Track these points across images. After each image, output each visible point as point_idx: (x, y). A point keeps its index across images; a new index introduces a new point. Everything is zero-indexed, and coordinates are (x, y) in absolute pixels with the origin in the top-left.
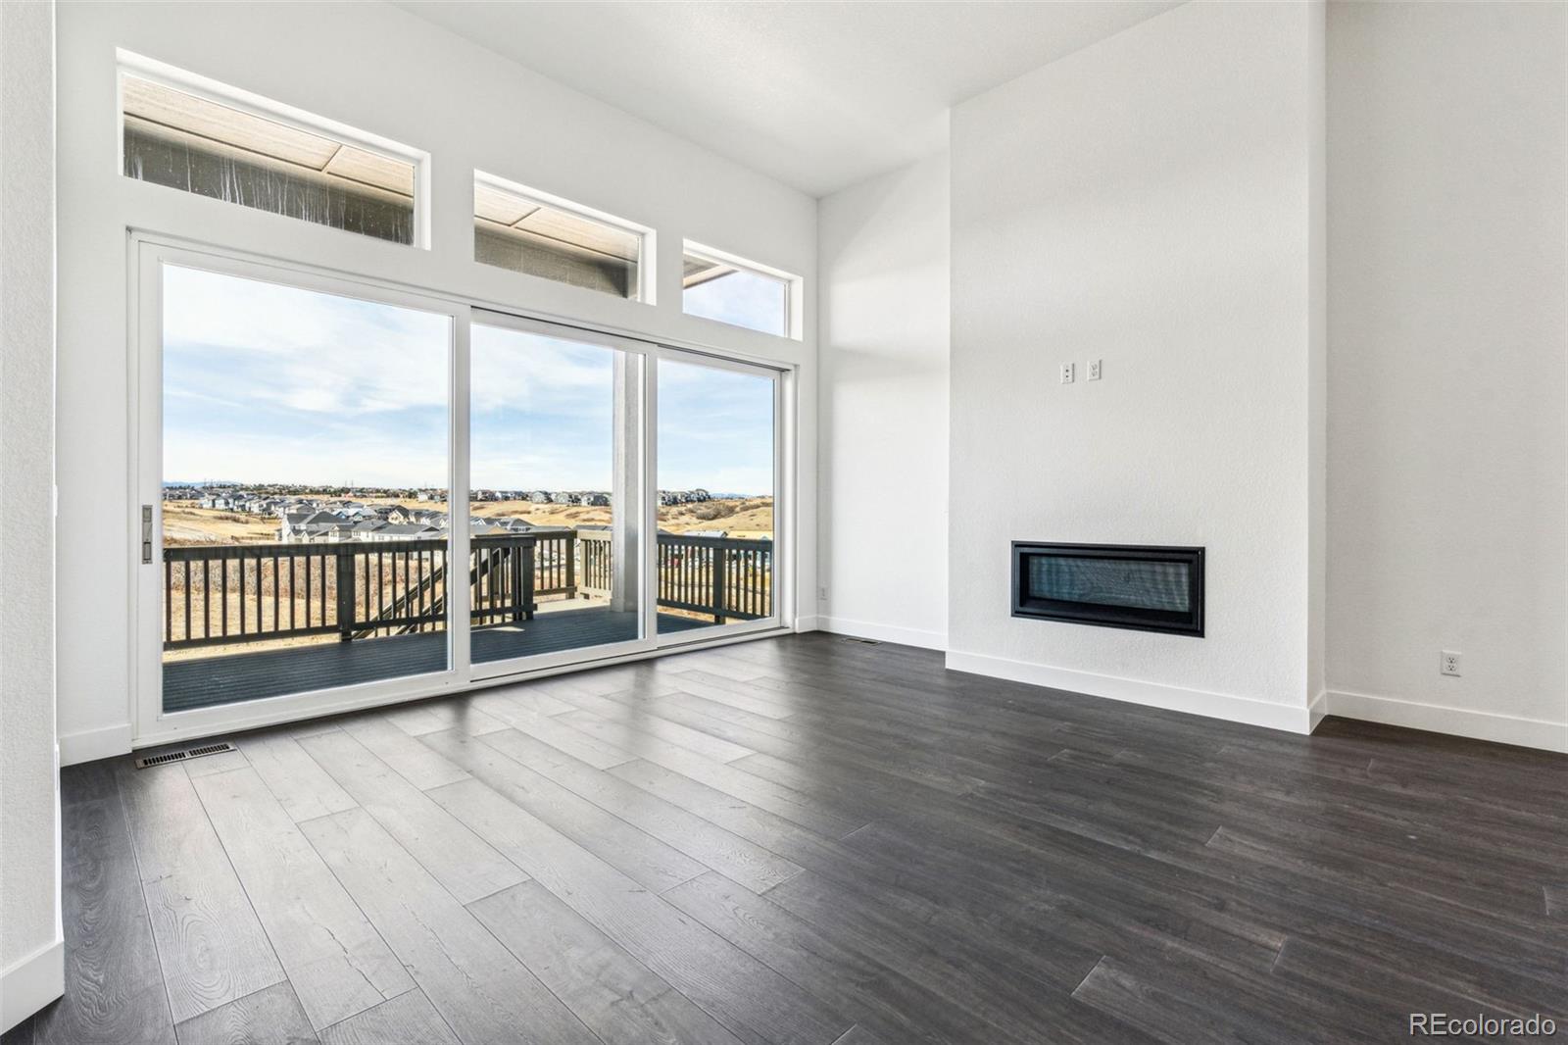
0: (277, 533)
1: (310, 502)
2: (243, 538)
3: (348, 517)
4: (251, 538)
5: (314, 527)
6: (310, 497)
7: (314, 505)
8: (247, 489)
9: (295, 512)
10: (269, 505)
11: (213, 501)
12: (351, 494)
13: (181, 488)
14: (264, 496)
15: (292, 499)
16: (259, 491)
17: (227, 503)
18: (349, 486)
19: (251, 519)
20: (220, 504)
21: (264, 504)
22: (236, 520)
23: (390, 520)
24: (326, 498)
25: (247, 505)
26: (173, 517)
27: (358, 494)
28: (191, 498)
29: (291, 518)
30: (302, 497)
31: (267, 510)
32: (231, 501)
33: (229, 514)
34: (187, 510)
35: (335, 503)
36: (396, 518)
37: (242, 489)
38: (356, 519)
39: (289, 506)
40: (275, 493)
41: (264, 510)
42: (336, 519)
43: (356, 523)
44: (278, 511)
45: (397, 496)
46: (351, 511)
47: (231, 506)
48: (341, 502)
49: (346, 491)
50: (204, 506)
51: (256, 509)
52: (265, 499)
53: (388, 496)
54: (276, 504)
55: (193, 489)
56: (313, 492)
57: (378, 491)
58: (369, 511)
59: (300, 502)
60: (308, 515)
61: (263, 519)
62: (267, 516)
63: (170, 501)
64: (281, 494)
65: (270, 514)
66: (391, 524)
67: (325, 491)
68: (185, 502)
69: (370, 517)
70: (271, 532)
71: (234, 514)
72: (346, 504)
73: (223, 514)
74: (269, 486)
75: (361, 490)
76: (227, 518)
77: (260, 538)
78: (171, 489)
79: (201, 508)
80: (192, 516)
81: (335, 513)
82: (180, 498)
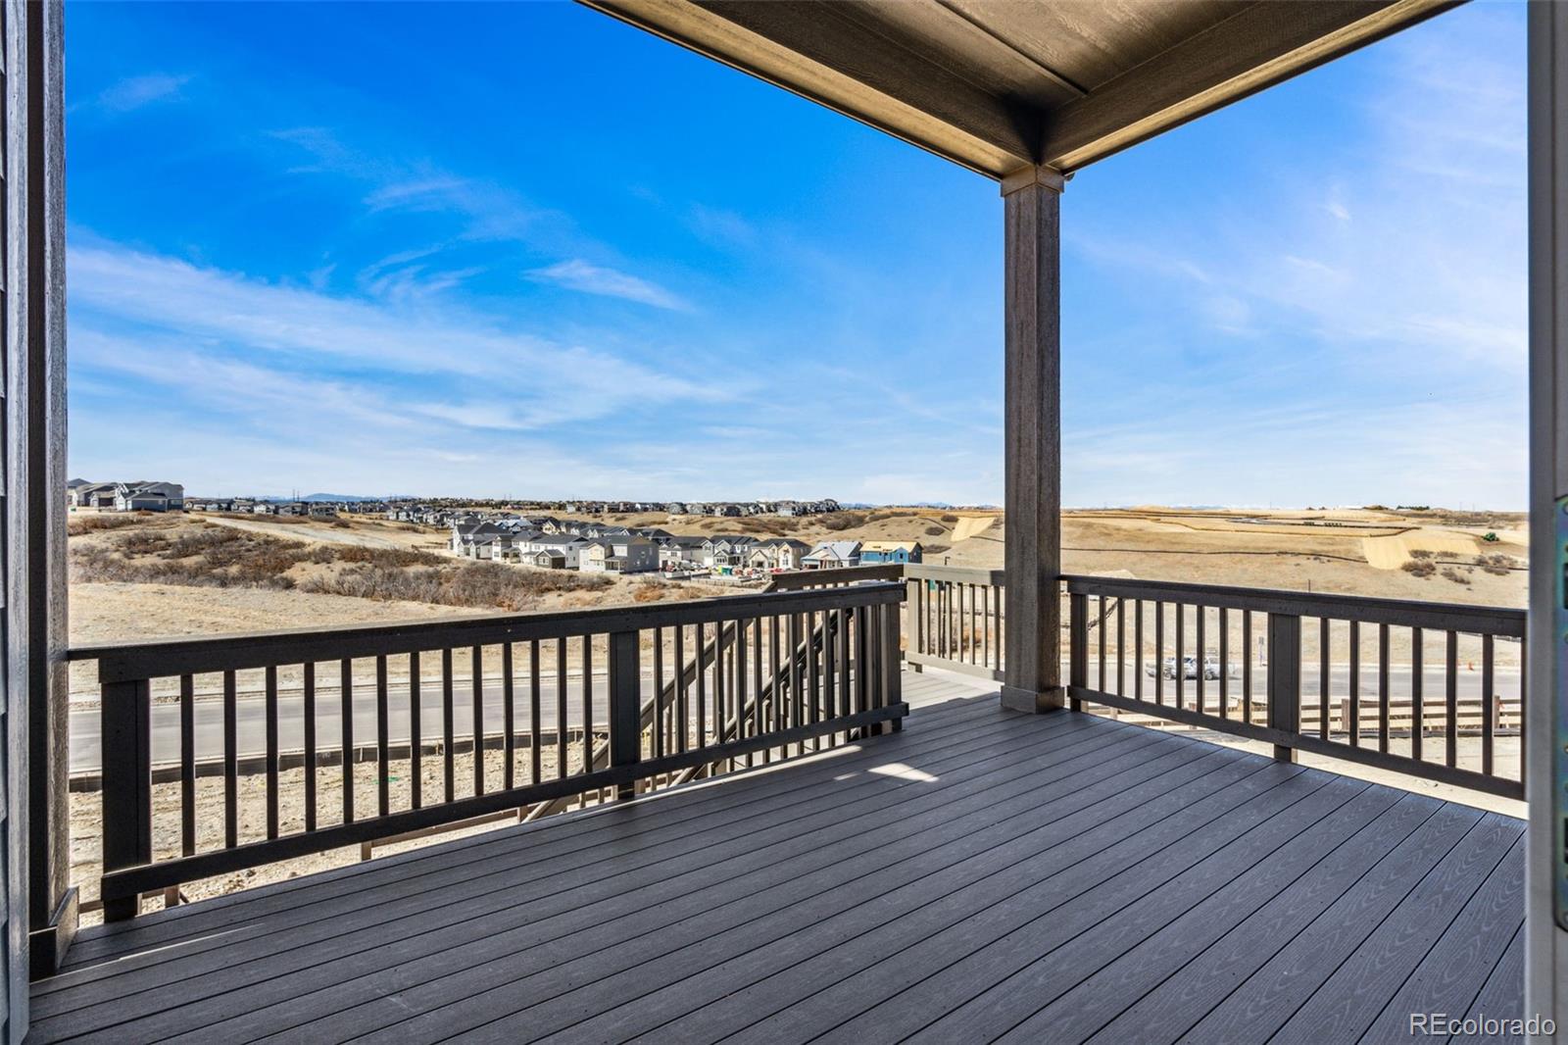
0: (449, 543)
1: (476, 514)
2: (421, 547)
3: (508, 527)
4: (428, 547)
5: (480, 537)
6: (478, 509)
7: (479, 517)
8: (424, 502)
9: (462, 522)
10: (442, 517)
11: (397, 513)
12: (509, 506)
13: (372, 502)
14: (438, 509)
15: (460, 511)
16: (434, 504)
17: (408, 515)
18: (508, 499)
19: (427, 529)
20: (403, 516)
21: (438, 515)
22: (416, 531)
23: (544, 531)
24: (488, 510)
25: (425, 516)
26: (366, 528)
27: (515, 506)
28: (380, 511)
29: (463, 529)
30: (470, 509)
31: (440, 521)
32: (411, 513)
33: (410, 525)
34: (377, 522)
35: (496, 514)
36: (549, 529)
37: (420, 503)
38: (516, 529)
39: (458, 517)
40: (447, 506)
41: (438, 522)
42: (498, 529)
43: (515, 533)
44: (449, 522)
45: (549, 508)
46: (511, 522)
47: (411, 518)
48: (501, 514)
49: (504, 503)
50: (391, 518)
51: (431, 521)
52: (439, 511)
53: (541, 508)
54: (448, 516)
55: (381, 503)
56: (479, 504)
57: (532, 503)
58: (524, 522)
59: (468, 514)
60: (474, 526)
61: (437, 530)
62: (440, 527)
63: (363, 513)
64: (452, 507)
65: (443, 525)
66: (546, 534)
67: (487, 504)
68: (375, 515)
69: (527, 528)
70: (445, 542)
71: (413, 525)
72: (506, 516)
73: (405, 525)
74: (442, 499)
75: (518, 503)
76: (408, 529)
77: (435, 547)
78: (364, 502)
79: (388, 519)
80: (380, 527)
81: (496, 524)
82: (371, 511)
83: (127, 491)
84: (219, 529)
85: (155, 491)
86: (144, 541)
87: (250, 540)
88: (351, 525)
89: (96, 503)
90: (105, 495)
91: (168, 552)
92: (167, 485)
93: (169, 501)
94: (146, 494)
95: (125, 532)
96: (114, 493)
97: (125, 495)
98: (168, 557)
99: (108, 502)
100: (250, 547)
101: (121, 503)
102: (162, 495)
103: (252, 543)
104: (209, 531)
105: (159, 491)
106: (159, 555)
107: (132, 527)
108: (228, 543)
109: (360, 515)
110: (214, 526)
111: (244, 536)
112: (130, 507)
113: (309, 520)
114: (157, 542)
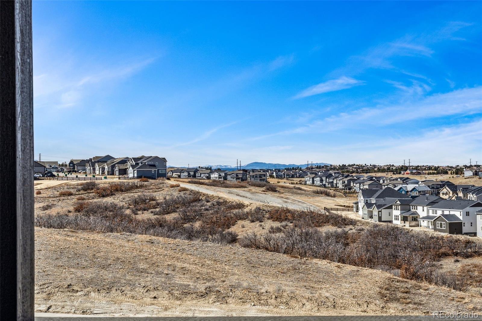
0: (355, 205)
1: (378, 178)
2: (332, 209)
3: (407, 192)
4: (337, 210)
5: (381, 201)
6: (379, 175)
7: (381, 181)
8: (334, 168)
9: (366, 187)
10: (349, 181)
11: (313, 178)
12: (408, 171)
13: (293, 169)
14: (346, 174)
15: (365, 176)
16: (343, 170)
17: (322, 181)
18: (407, 165)
19: (338, 193)
20: (317, 181)
21: (346, 180)
22: (328, 194)
23: (441, 196)
24: (390, 175)
25: (335, 182)
26: (289, 192)
27: (414, 171)
28: (299, 177)
29: (367, 193)
30: (373, 174)
31: (348, 187)
32: (324, 178)
33: (322, 189)
34: (297, 186)
35: (397, 179)
36: (446, 194)
37: (331, 169)
38: (414, 194)
39: (363, 182)
40: (353, 172)
41: (345, 186)
42: (398, 194)
43: (414, 197)
44: (356, 187)
45: (446, 173)
46: (410, 187)
47: (324, 182)
48: (401, 178)
49: (404, 168)
50: (308, 183)
51: (340, 186)
52: (346, 177)
53: (438, 173)
54: (354, 180)
55: (301, 169)
56: (381, 170)
57: (430, 168)
58: (422, 187)
59: (371, 179)
60: (377, 191)
61: (345, 193)
62: (348, 191)
63: (287, 179)
64: (357, 172)
65: (350, 189)
66: (443, 199)
67: (389, 169)
68: (296, 180)
69: (424, 193)
70: (351, 205)
71: (325, 189)
72: (405, 181)
73: (319, 189)
74: (349, 166)
75: (417, 168)
76: (321, 193)
77: (343, 210)
78: (288, 169)
79: (305, 184)
80: (299, 191)
81: (396, 189)
82: (293, 177)
83: (134, 163)
84: (188, 192)
85: (150, 163)
86: (144, 201)
87: (208, 202)
88: (278, 189)
89: (117, 173)
90: (122, 167)
91: (157, 210)
92: (156, 158)
93: (158, 170)
94: (144, 166)
95: (132, 194)
96: (127, 165)
97: (133, 167)
98: (157, 214)
99: (124, 172)
100: (208, 207)
101: (131, 173)
102: (154, 166)
103: (209, 204)
104: (182, 193)
105: (152, 163)
106: (152, 212)
107: (137, 190)
108: (194, 204)
109: (285, 180)
110: (185, 190)
111: (204, 198)
112: (136, 175)
113: (247, 185)
114: (151, 202)
